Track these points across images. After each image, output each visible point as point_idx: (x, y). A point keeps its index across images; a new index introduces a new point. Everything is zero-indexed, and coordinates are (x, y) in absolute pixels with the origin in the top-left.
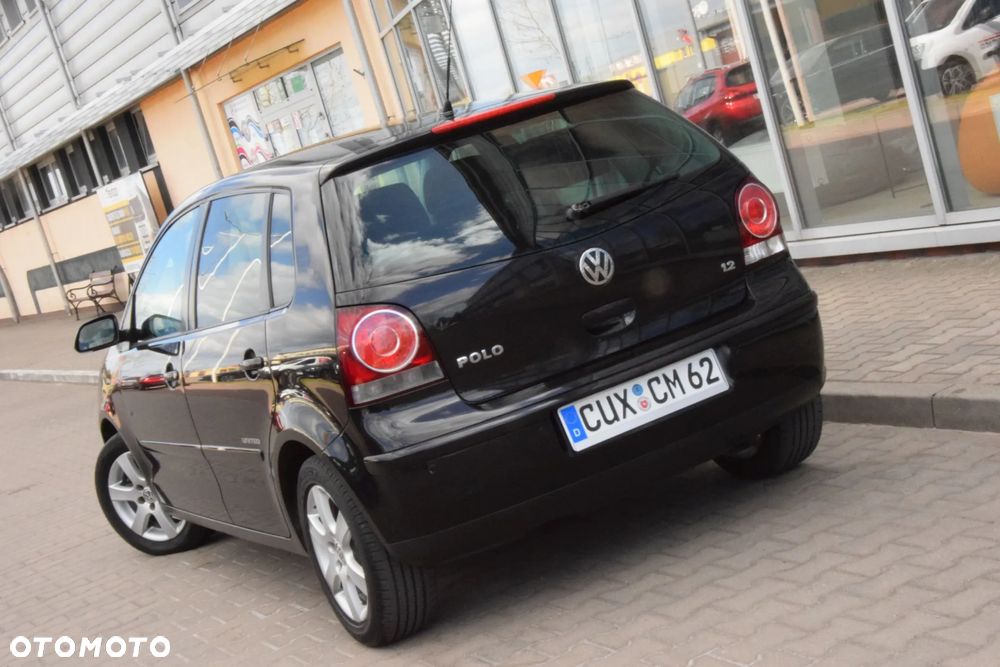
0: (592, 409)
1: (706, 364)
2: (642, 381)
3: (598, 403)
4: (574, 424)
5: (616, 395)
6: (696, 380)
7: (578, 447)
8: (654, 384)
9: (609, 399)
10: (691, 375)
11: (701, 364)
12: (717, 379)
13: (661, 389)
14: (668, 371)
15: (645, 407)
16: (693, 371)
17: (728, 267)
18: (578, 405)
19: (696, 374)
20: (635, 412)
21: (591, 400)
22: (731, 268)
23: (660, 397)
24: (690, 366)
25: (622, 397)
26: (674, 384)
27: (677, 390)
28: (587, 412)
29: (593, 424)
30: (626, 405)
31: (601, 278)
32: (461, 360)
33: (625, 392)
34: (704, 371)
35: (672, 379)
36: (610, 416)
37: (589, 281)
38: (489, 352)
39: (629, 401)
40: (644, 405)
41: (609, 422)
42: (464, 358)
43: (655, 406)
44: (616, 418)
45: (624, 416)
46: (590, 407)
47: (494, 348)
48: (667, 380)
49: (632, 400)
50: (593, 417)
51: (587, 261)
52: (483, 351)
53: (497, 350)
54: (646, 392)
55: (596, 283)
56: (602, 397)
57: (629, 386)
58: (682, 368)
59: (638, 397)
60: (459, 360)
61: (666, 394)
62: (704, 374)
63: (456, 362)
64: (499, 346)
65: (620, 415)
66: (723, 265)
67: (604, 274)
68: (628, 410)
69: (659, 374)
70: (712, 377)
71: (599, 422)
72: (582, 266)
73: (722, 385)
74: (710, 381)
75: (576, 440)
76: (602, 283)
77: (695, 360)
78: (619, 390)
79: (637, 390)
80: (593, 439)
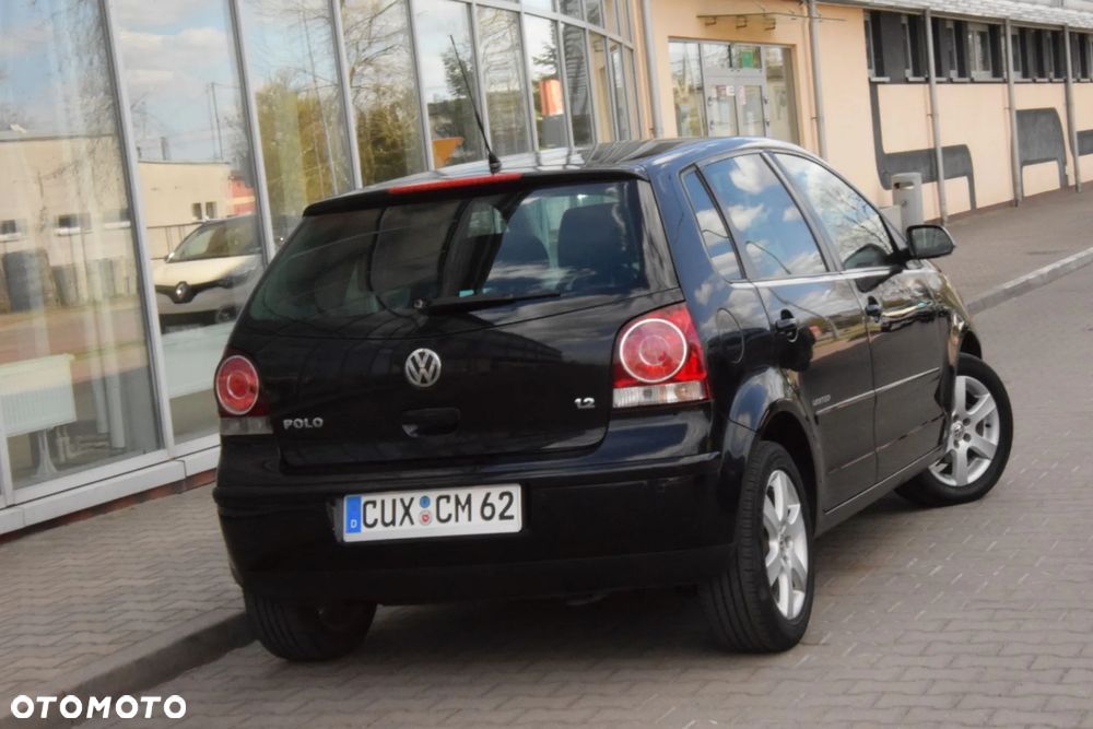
0: (375, 506)
1: (506, 499)
2: (433, 495)
3: (383, 502)
4: (354, 514)
5: (402, 501)
6: (488, 512)
7: (349, 538)
8: (443, 501)
9: (394, 501)
10: (485, 504)
11: (501, 496)
12: (511, 517)
13: (447, 508)
14: (463, 494)
15: (425, 521)
16: (489, 501)
17: (583, 403)
18: (365, 499)
19: (492, 505)
20: (412, 522)
21: (378, 498)
22: (588, 406)
23: (444, 516)
24: (488, 495)
25: (407, 504)
26: (463, 508)
27: (463, 515)
28: (369, 507)
29: (370, 521)
30: (407, 513)
31: (424, 380)
32: (287, 423)
33: (412, 499)
34: (500, 505)
35: (463, 501)
36: (388, 519)
37: (411, 379)
38: (310, 422)
39: (412, 511)
40: (425, 519)
41: (386, 525)
42: (291, 421)
43: (434, 523)
44: (393, 523)
45: (401, 523)
46: (374, 503)
47: (315, 420)
48: (458, 502)
49: (416, 510)
50: (373, 514)
51: (413, 359)
52: (306, 420)
53: (318, 422)
54: (432, 507)
55: (417, 383)
56: (388, 498)
57: (418, 496)
58: (478, 494)
59: (421, 509)
60: (285, 421)
61: (450, 516)
62: (499, 508)
63: (282, 424)
64: (321, 420)
65: (398, 520)
66: (578, 400)
67: (428, 376)
68: (407, 518)
69: (452, 493)
70: (506, 514)
71: (376, 521)
72: (409, 364)
73: (514, 526)
74: (502, 517)
75: (350, 530)
76: (424, 385)
77: (495, 491)
78: (407, 496)
79: (425, 502)
80: (366, 535)
